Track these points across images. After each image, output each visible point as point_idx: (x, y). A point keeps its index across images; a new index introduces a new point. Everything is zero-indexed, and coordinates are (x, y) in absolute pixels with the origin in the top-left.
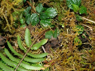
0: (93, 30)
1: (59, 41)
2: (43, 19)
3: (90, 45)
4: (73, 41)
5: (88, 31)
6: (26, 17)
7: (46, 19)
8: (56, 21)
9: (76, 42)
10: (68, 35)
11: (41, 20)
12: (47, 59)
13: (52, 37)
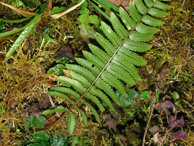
2: (45, 141)
7: (40, 142)
8: (26, 138)
11: (48, 139)
12: (49, 87)
13: (38, 117)
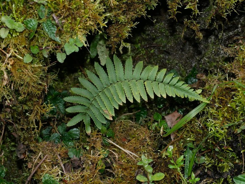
0: (118, 158)
1: (81, 161)
3: (114, 173)
4: (97, 164)
5: (113, 158)
6: (44, 139)
9: (100, 165)
10: (92, 157)
